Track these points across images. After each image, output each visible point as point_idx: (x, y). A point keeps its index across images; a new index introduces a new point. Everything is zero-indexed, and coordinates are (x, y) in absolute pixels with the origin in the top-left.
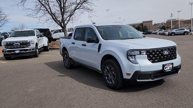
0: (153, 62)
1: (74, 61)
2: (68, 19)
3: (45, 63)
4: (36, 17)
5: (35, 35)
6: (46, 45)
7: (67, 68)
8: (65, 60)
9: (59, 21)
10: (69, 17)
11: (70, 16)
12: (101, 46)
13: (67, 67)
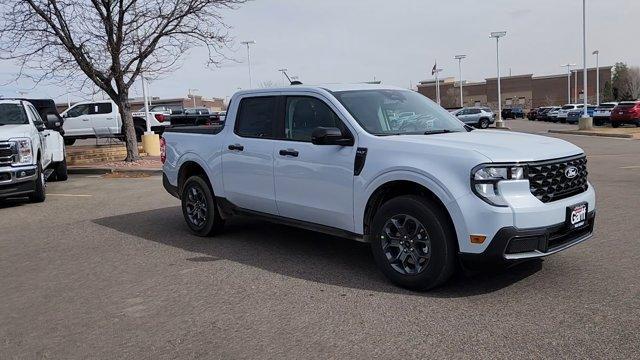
0: (545, 200)
1: (233, 208)
2: (133, 67)
3: (93, 221)
4: (8, 55)
5: (27, 122)
6: (59, 157)
7: (198, 232)
8: (189, 205)
9: (99, 74)
10: (137, 62)
11: (142, 56)
12: (365, 154)
13: (200, 231)
